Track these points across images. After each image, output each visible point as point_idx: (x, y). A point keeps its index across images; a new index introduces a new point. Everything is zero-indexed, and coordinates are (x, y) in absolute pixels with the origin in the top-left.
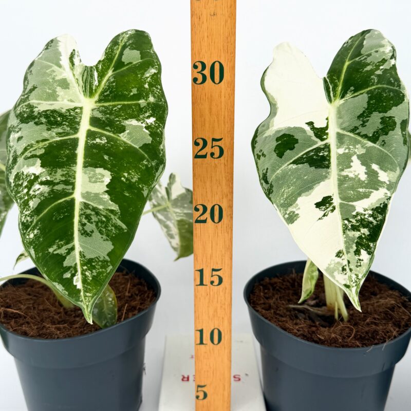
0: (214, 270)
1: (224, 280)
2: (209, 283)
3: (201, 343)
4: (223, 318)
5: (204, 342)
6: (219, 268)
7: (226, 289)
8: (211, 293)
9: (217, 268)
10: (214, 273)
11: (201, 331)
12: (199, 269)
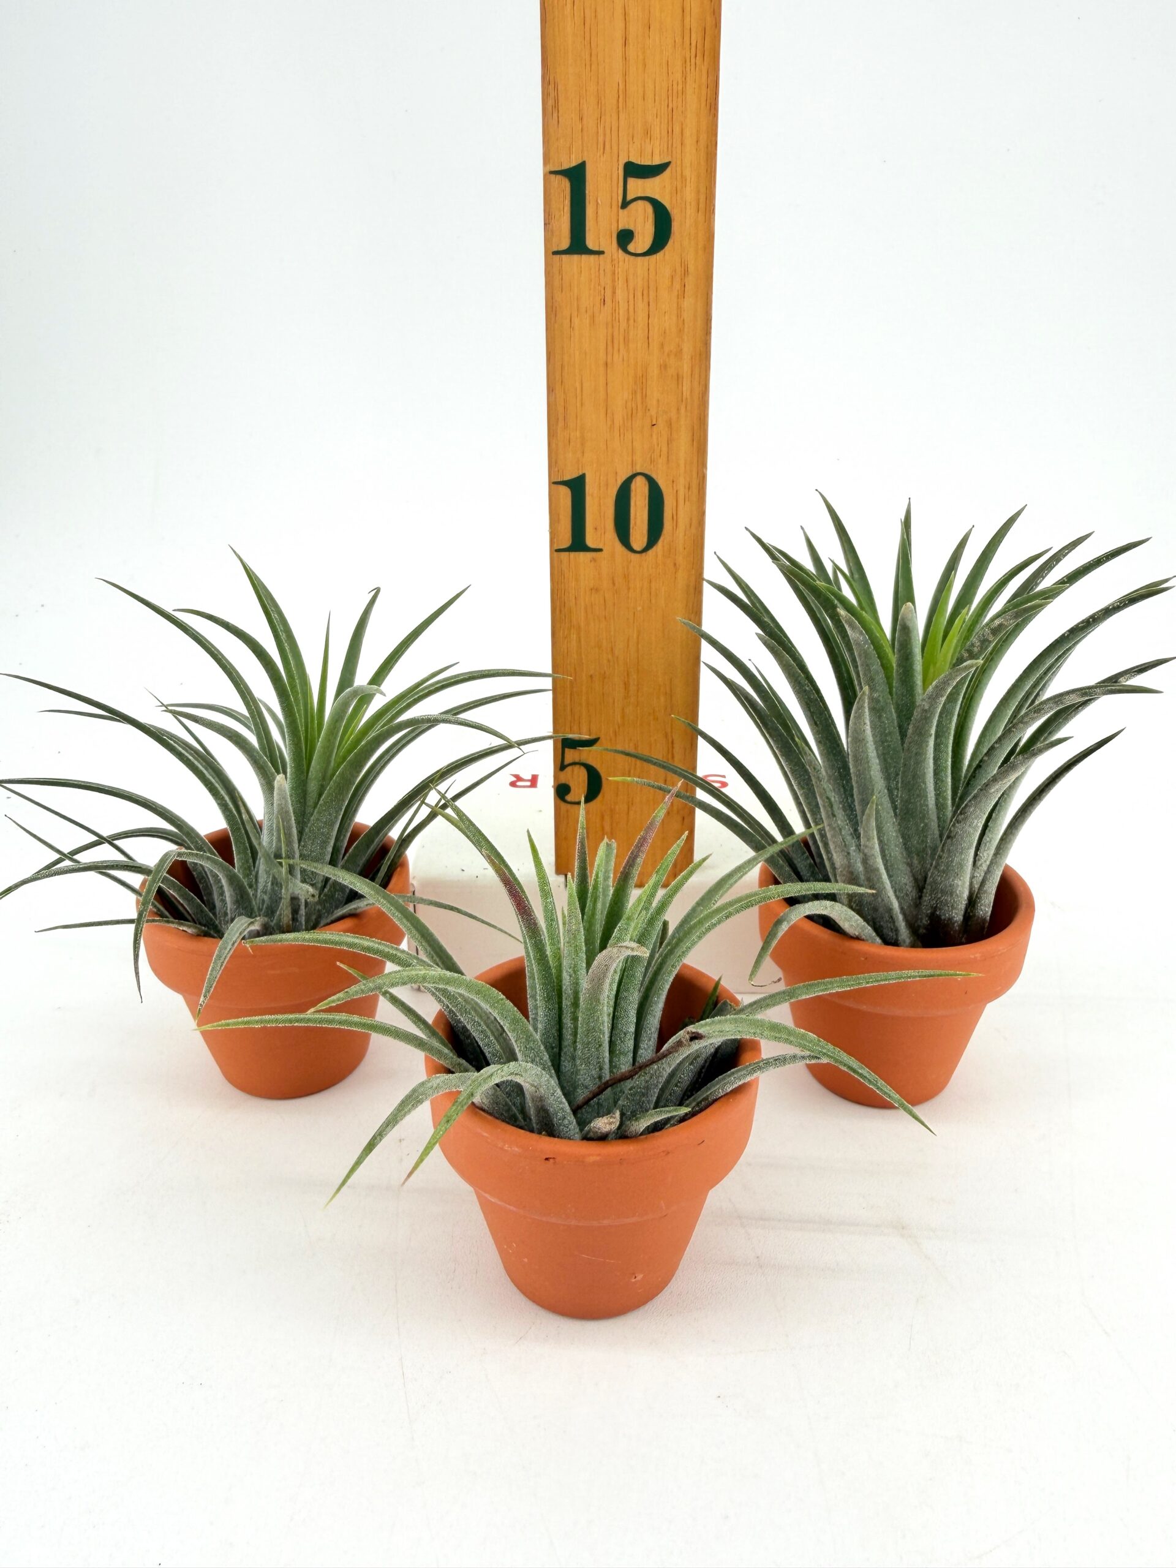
0: (633, 170)
1: (675, 226)
2: (610, 245)
3: (578, 544)
4: (670, 424)
5: (590, 542)
6: (657, 161)
7: (686, 272)
8: (620, 295)
9: (646, 162)
10: (637, 187)
11: (577, 486)
12: (566, 166)
